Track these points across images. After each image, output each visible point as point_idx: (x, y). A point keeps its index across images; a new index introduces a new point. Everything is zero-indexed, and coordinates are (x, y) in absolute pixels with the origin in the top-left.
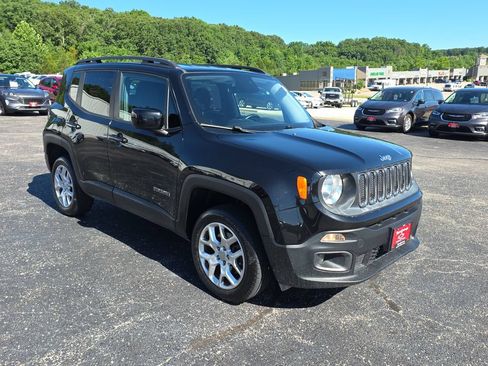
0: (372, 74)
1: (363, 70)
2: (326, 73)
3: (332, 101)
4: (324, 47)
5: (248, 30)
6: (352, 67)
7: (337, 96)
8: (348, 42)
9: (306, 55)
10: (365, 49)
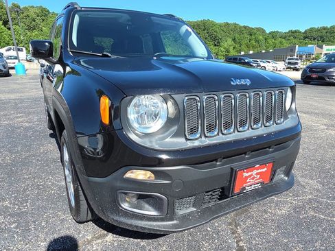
0: (327, 50)
1: (321, 47)
2: (292, 50)
3: (292, 66)
4: (294, 34)
5: (242, 25)
6: (313, 46)
7: (296, 63)
8: (312, 29)
9: (280, 39)
10: (324, 33)
